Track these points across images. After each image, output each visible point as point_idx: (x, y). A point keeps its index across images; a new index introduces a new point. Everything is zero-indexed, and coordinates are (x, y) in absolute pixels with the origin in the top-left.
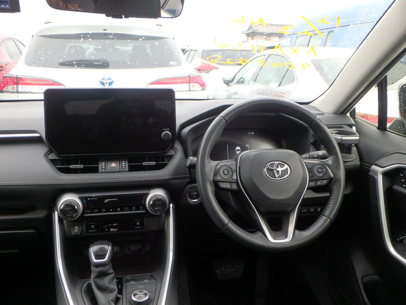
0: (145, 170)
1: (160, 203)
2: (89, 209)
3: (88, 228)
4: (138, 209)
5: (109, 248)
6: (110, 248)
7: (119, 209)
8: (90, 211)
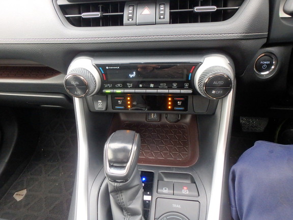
0: (195, 21)
1: (221, 83)
2: (110, 83)
3: (115, 103)
4: (181, 87)
5: (133, 148)
6: (135, 148)
7: (152, 85)
8: (110, 86)
